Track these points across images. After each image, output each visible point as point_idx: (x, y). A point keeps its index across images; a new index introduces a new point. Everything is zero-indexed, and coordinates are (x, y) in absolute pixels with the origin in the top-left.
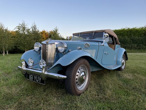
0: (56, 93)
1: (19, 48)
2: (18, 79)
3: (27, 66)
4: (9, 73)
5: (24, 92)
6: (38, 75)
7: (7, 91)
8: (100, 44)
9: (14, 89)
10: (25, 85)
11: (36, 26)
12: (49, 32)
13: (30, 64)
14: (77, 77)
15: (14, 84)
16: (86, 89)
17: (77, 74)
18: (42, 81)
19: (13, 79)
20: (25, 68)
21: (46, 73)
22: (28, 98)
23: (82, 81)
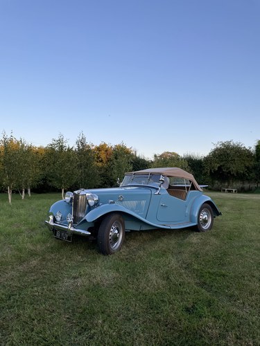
0: (83, 252)
1: (50, 184)
2: (44, 237)
3: (55, 220)
4: (33, 230)
5: (50, 250)
6: (65, 231)
7: (32, 248)
8: (153, 193)
9: (39, 246)
10: (52, 243)
11: (85, 139)
12: (113, 147)
13: (58, 219)
14: (110, 234)
15: (39, 241)
16: (120, 248)
17: (112, 230)
18: (69, 238)
19: (38, 237)
20: (52, 224)
21: (72, 229)
22: (53, 255)
23: (115, 239)
